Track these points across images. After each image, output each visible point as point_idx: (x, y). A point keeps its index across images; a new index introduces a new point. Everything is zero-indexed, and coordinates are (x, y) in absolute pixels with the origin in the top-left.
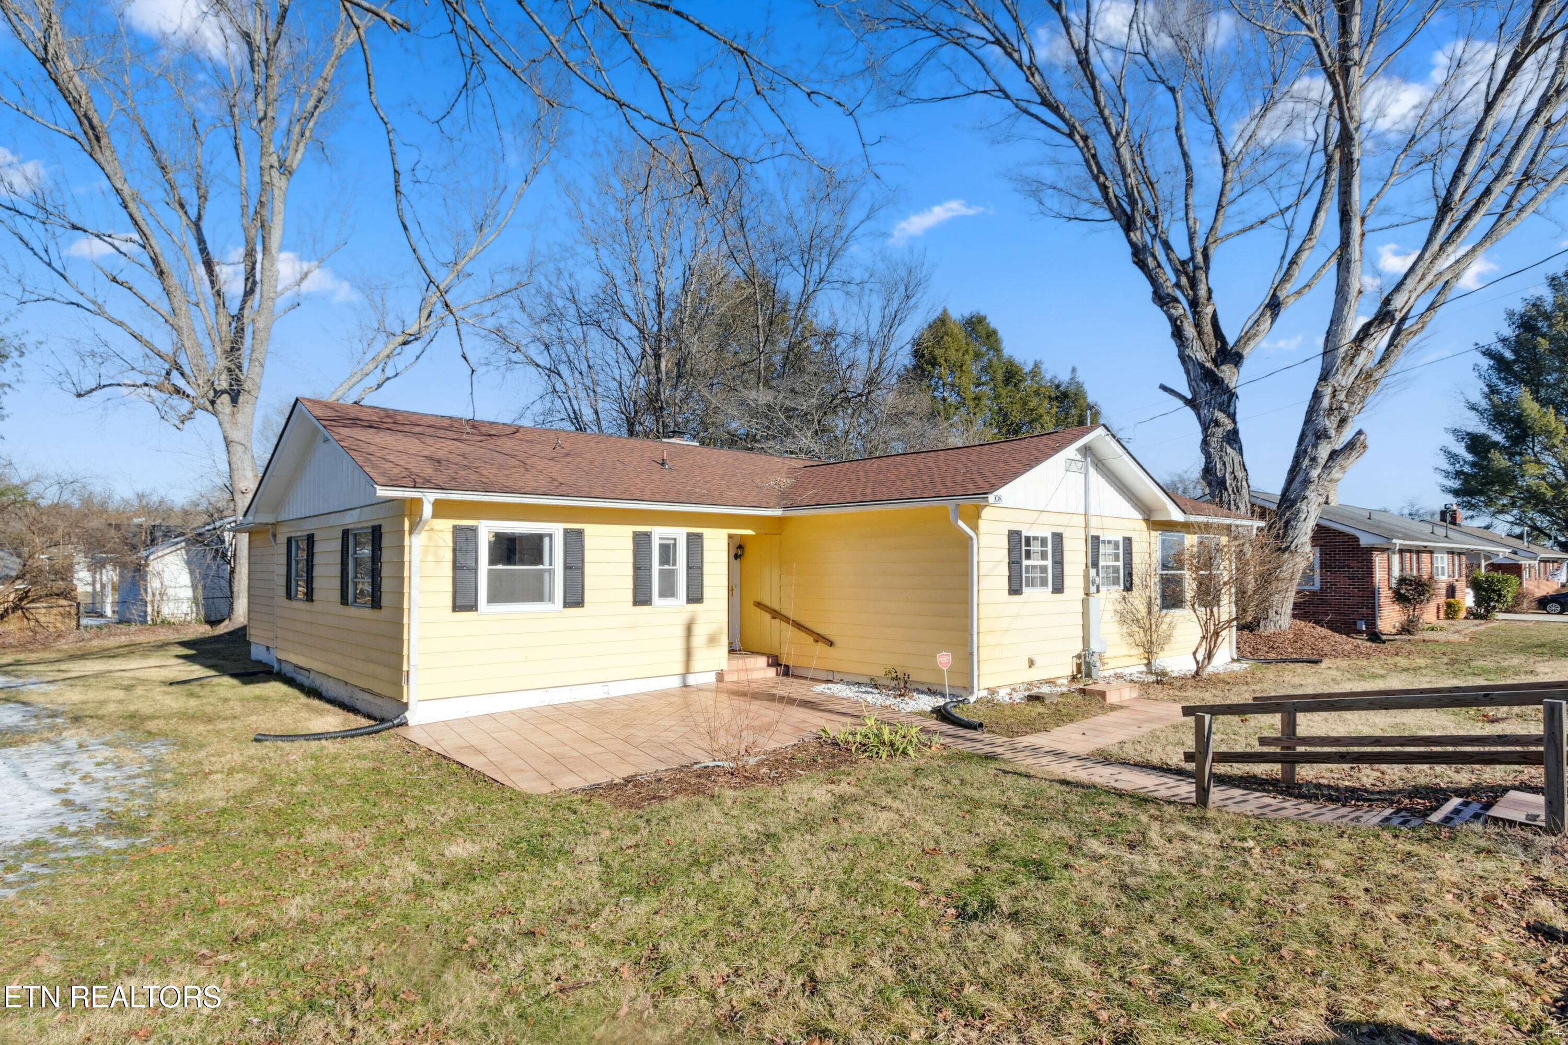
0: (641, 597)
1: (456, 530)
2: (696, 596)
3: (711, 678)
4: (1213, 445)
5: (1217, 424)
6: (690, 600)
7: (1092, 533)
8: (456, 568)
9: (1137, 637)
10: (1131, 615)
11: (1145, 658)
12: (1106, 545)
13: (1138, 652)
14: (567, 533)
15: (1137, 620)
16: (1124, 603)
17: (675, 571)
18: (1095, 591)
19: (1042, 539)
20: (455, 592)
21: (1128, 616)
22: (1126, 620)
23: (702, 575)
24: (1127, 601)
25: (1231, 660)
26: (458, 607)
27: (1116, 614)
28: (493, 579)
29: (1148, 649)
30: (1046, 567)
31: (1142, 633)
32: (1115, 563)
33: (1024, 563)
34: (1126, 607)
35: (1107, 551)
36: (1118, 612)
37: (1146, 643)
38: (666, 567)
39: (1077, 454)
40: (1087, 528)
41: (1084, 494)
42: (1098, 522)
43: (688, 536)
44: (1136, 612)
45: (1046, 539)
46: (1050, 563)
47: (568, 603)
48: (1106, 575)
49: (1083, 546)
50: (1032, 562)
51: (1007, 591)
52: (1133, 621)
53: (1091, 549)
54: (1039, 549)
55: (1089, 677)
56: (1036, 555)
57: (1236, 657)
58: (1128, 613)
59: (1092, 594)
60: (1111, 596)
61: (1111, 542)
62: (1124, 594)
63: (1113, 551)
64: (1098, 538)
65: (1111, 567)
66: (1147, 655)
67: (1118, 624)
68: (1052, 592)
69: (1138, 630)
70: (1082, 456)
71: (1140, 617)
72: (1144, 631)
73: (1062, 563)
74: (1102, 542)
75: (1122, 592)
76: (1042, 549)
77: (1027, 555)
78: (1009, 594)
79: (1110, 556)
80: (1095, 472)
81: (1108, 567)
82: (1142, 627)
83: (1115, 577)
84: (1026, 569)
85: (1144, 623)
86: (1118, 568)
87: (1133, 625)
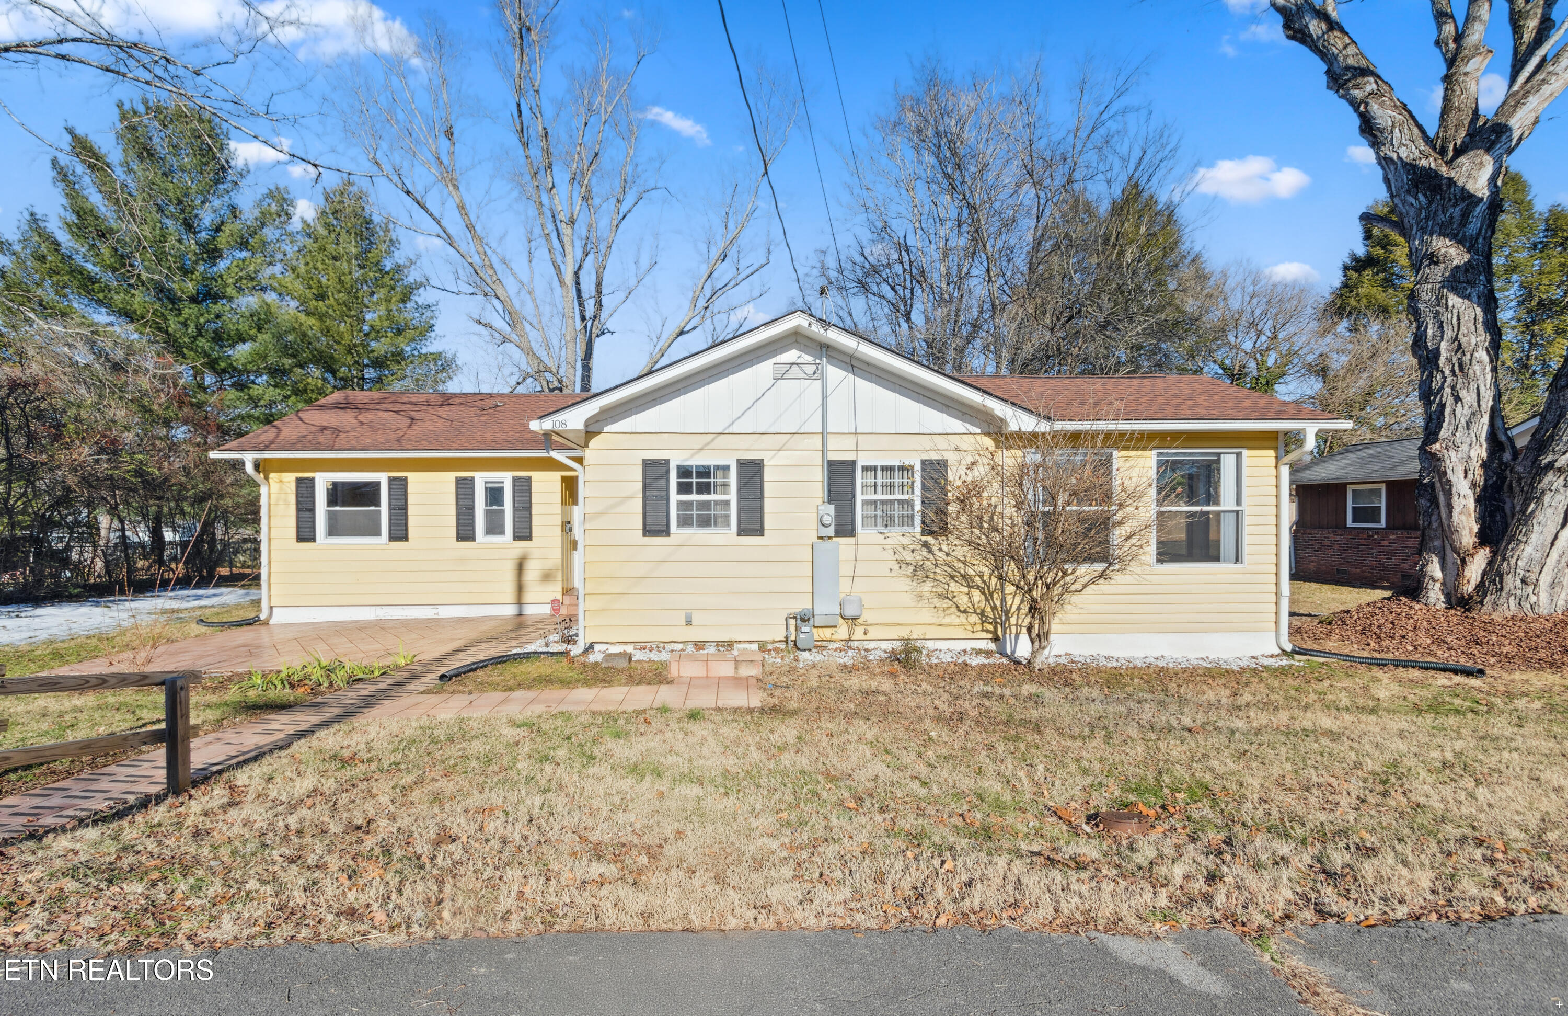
0: (465, 533)
1: (299, 481)
2: (523, 533)
3: (547, 610)
4: (1424, 297)
5: (1434, 259)
6: (517, 537)
7: (833, 456)
8: (298, 509)
9: (963, 601)
10: (946, 568)
11: (987, 631)
12: (879, 473)
13: (965, 621)
14: (391, 480)
15: (963, 577)
16: (925, 552)
17: (503, 511)
18: (832, 533)
19: (718, 468)
20: (298, 527)
21: (938, 570)
22: (932, 575)
23: (531, 514)
24: (935, 549)
25: (1278, 651)
26: (300, 539)
27: (903, 566)
28: (332, 517)
29: (995, 619)
30: (727, 503)
31: (977, 596)
32: (901, 497)
33: (675, 498)
34: (931, 557)
35: (879, 481)
36: (908, 564)
37: (989, 609)
38: (494, 507)
39: (804, 355)
40: (824, 451)
41: (820, 410)
42: (849, 442)
43: (515, 480)
44: (961, 565)
45: (726, 468)
46: (732, 496)
47: (392, 538)
48: (879, 513)
49: (817, 477)
50: (694, 497)
51: (641, 532)
52: (952, 577)
53: (829, 478)
54: (712, 480)
55: (795, 645)
56: (704, 488)
57: (1288, 647)
58: (936, 565)
59: (830, 538)
60: (888, 541)
61: (890, 469)
62: (924, 538)
63: (896, 480)
64: (853, 463)
65: (891, 502)
66: (991, 627)
67: (908, 581)
68: (739, 535)
69: (966, 590)
70: (816, 357)
71: (971, 572)
72: (983, 593)
73: (762, 497)
74: (866, 469)
75: (918, 536)
76: (719, 480)
77: (684, 488)
78: (644, 535)
79: (890, 487)
80: (851, 375)
81: (884, 502)
82: (978, 587)
83: (903, 516)
84: (682, 505)
85: (984, 582)
86: (910, 503)
87: (952, 584)
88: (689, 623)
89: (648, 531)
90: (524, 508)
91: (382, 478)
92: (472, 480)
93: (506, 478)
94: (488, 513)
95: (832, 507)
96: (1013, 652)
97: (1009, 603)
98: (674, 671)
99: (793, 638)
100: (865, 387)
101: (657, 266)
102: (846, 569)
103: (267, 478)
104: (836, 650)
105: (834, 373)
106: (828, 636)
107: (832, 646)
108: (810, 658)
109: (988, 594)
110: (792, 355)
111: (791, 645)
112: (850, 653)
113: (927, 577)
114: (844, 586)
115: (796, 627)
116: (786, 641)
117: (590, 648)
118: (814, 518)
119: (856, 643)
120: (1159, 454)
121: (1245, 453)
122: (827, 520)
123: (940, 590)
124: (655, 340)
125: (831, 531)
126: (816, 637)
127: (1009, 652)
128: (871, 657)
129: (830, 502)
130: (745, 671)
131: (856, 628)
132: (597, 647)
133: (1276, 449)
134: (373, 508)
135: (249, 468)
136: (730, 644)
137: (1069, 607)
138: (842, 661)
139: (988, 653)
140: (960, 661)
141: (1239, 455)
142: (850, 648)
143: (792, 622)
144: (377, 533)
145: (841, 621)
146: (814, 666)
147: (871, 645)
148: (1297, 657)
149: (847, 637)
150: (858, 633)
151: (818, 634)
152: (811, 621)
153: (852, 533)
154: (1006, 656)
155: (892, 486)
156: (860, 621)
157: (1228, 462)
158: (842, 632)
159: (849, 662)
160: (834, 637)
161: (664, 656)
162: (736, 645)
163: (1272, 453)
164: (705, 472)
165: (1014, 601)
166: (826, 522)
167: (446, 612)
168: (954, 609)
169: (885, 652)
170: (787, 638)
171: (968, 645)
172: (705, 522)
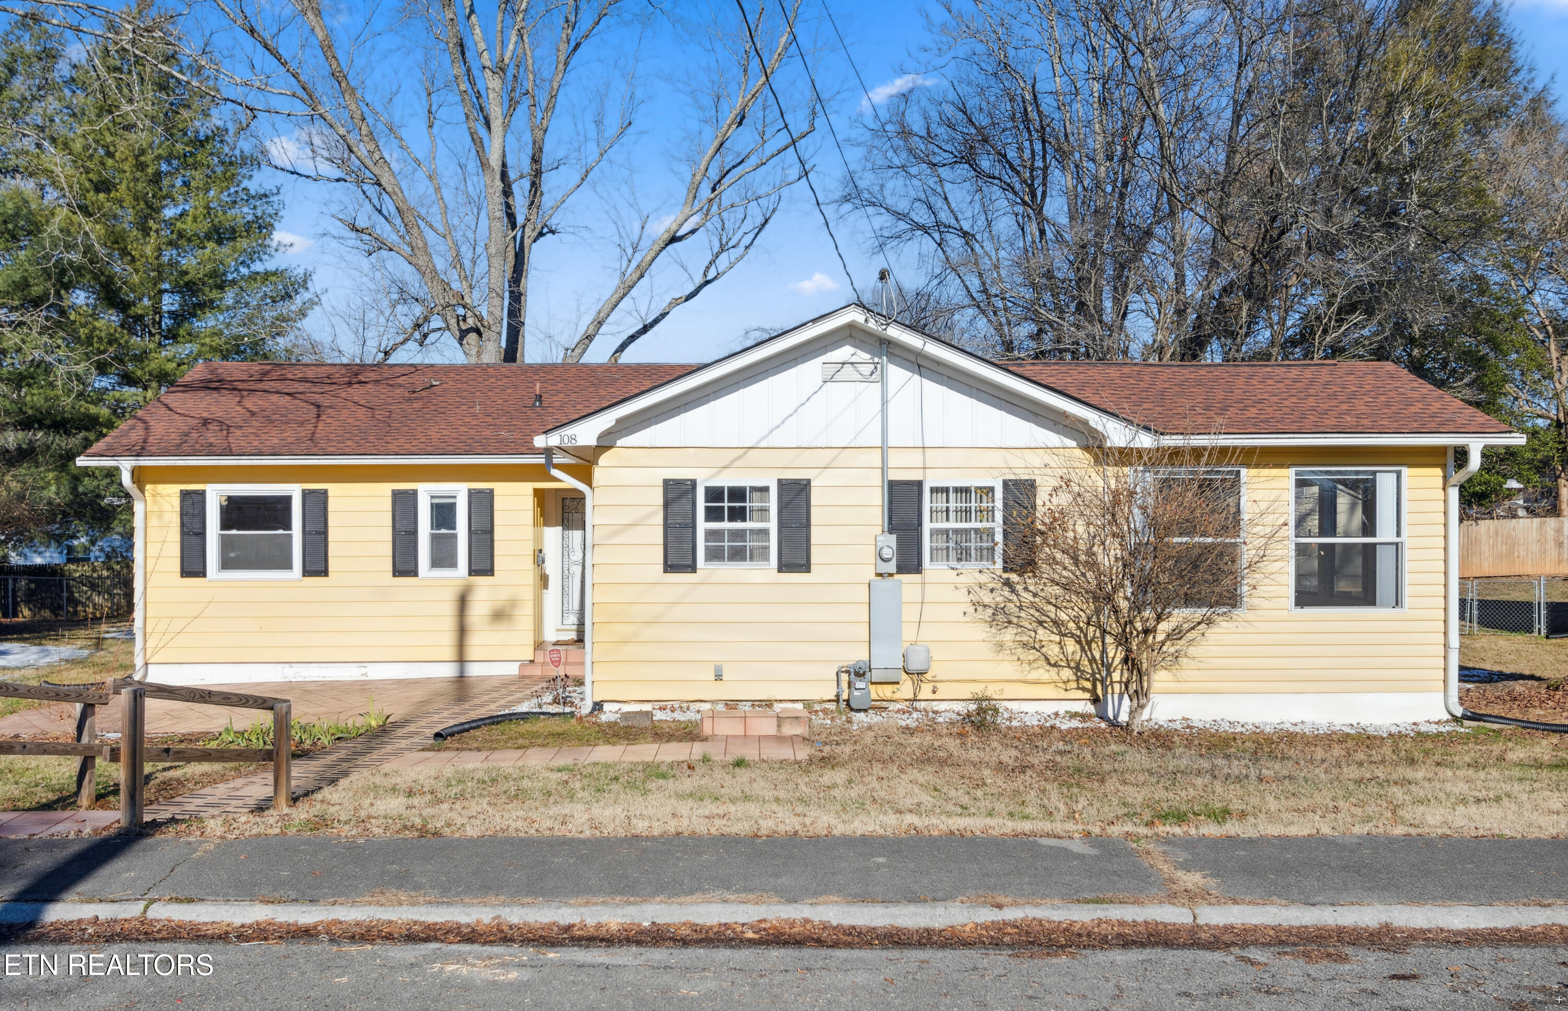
0: (404, 566)
1: (185, 495)
2: (482, 566)
3: (512, 670)
6: (473, 571)
7: (894, 476)
8: (183, 534)
9: (1053, 651)
10: (1033, 611)
11: (1084, 689)
12: (952, 495)
13: (1056, 677)
14: (306, 494)
15: (1055, 622)
16: (1006, 592)
17: (455, 536)
18: (894, 570)
19: (754, 489)
20: (182, 557)
21: (1023, 614)
22: (1015, 620)
23: (492, 540)
24: (1019, 588)
25: (1446, 716)
26: (186, 572)
27: (980, 609)
28: (226, 544)
29: (1093, 674)
30: (765, 532)
31: (1071, 646)
32: (978, 525)
33: (702, 525)
34: (1015, 598)
35: (952, 505)
36: (985, 606)
37: (1086, 663)
38: (443, 531)
39: (859, 352)
40: (884, 469)
41: (879, 416)
42: (915, 459)
43: (472, 494)
44: (1053, 609)
45: (765, 490)
46: (772, 525)
47: (308, 572)
48: (951, 544)
49: (876, 499)
50: (726, 525)
51: (661, 567)
52: (1041, 623)
53: (890, 503)
54: (748, 504)
55: (848, 704)
56: (738, 514)
57: (1459, 711)
58: (1021, 608)
59: (891, 575)
60: (962, 579)
61: (966, 490)
62: (1006, 575)
63: (973, 505)
64: (919, 484)
65: (967, 531)
66: (1088, 685)
67: (986, 627)
68: (780, 570)
69: (1057, 638)
70: (874, 355)
71: (1063, 616)
72: (1079, 642)
73: (808, 525)
74: (935, 490)
75: (999, 572)
76: (756, 505)
77: (713, 514)
78: (665, 571)
79: (966, 513)
80: (917, 377)
81: (957, 531)
82: (1073, 635)
83: (981, 549)
84: (711, 535)
85: (1079, 628)
86: (991, 533)
87: (1041, 631)
88: (719, 677)
89: (670, 567)
90: (484, 532)
91: (294, 490)
92: (415, 493)
93: (459, 492)
94: (434, 538)
95: (894, 537)
96: (1116, 717)
97: (1111, 655)
98: (707, 729)
99: (845, 696)
100: (935, 391)
101: (631, 130)
102: (910, 613)
103: (142, 491)
104: (898, 711)
105: (897, 374)
106: (889, 695)
107: (893, 707)
108: (866, 720)
109: (1085, 644)
110: (845, 352)
111: (843, 705)
112: (915, 715)
113: (1010, 622)
114: (909, 633)
115: (849, 683)
116: (837, 701)
117: (598, 706)
118: (871, 552)
119: (923, 704)
120: (1297, 474)
121: (1406, 471)
122: (887, 553)
123: (1025, 639)
124: (630, 251)
125: (892, 567)
126: (874, 696)
127: (1111, 715)
128: (940, 720)
129: (890, 532)
130: (789, 730)
131: (923, 685)
132: (607, 707)
133: (1444, 467)
134: (280, 532)
135: (126, 479)
136: (769, 704)
137: (1185, 660)
138: (904, 724)
139: (1084, 717)
140: (1048, 724)
141: (1399, 474)
142: (916, 710)
143: (844, 677)
144: (286, 565)
145: (904, 676)
146: (870, 728)
147: (942, 706)
148: (1467, 723)
149: (911, 696)
150: (925, 692)
151: (876, 692)
152: (868, 675)
153: (917, 568)
154: (1108, 720)
155: (967, 511)
156: (928, 676)
157: (1385, 483)
158: (906, 690)
159: (913, 725)
160: (896, 696)
161: (690, 716)
162: (775, 705)
163: (1438, 472)
164: (738, 494)
165: (1115, 654)
166: (885, 556)
167: (377, 673)
168: (1042, 663)
169: (959, 714)
170: (838, 696)
171: (1062, 707)
172: (738, 555)
